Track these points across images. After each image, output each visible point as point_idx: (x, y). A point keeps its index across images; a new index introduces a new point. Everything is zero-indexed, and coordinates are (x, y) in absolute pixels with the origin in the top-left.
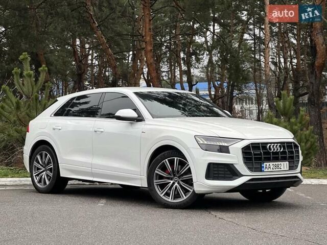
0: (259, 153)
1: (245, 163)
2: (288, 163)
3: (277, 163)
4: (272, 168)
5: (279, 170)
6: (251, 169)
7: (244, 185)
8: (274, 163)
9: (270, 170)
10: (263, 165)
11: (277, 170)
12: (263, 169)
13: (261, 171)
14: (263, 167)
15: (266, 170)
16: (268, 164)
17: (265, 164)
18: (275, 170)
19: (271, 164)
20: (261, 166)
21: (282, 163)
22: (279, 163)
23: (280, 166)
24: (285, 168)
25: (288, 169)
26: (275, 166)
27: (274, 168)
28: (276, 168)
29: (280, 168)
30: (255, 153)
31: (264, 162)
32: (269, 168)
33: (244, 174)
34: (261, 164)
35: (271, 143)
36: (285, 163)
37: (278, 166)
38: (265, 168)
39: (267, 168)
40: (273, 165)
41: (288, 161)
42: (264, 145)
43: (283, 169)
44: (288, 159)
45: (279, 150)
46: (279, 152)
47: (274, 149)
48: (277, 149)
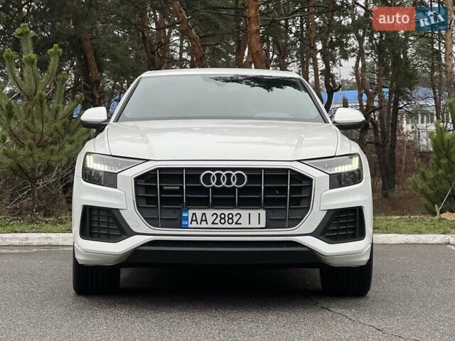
0: (178, 188)
1: (140, 208)
2: (263, 213)
3: (227, 212)
4: (209, 221)
5: (234, 226)
6: (151, 221)
8: (219, 212)
9: (204, 225)
10: (185, 215)
11: (227, 225)
12: (184, 223)
13: (180, 226)
14: (187, 219)
16: (199, 213)
17: (191, 212)
18: (220, 226)
19: (209, 213)
20: (181, 214)
21: (245, 213)
22: (234, 212)
23: (235, 219)
24: (254, 224)
25: (264, 226)
26: (221, 218)
27: (217, 221)
28: (223, 221)
29: (236, 223)
30: (165, 188)
31: (188, 209)
32: (202, 220)
33: (135, 230)
34: (181, 211)
35: (213, 169)
36: (254, 213)
37: (232, 218)
38: (192, 220)
39: (196, 220)
40: (215, 216)
41: (264, 209)
42: (193, 174)
43: (245, 224)
44: (265, 205)
45: (234, 184)
46: (234, 188)
47: (219, 182)
48: (229, 182)
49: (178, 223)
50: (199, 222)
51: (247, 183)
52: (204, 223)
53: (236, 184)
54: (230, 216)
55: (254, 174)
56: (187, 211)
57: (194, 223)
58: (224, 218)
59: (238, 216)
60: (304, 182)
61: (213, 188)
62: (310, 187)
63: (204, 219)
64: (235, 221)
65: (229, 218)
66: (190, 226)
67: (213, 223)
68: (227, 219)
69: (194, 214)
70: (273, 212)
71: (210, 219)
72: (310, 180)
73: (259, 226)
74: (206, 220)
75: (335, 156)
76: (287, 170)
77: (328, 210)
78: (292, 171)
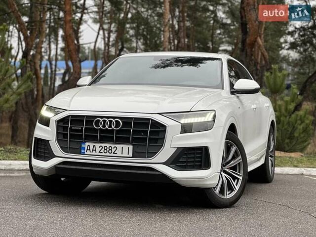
0: (80, 128)
1: (58, 140)
2: (131, 147)
3: (108, 145)
4: (98, 151)
5: (112, 155)
6: (64, 149)
8: (103, 145)
9: (94, 153)
10: (83, 146)
11: (108, 154)
12: (83, 151)
13: (80, 153)
14: (84, 148)
15: (88, 152)
16: (92, 145)
17: (87, 144)
18: (104, 154)
19: (97, 145)
20: (81, 145)
21: (119, 147)
22: (113, 146)
23: (113, 150)
24: (125, 154)
25: (131, 156)
26: (105, 149)
27: (102, 151)
28: (105, 151)
29: (114, 153)
30: (73, 128)
32: (93, 150)
33: (56, 154)
34: (81, 143)
36: (125, 147)
37: (111, 150)
38: (87, 150)
39: (90, 150)
40: (101, 147)
41: (132, 145)
42: (90, 119)
43: (119, 154)
44: (132, 142)
45: (113, 127)
46: (113, 130)
47: (104, 126)
48: (110, 126)
49: (79, 151)
51: (122, 127)
52: (94, 152)
53: (115, 127)
54: (110, 148)
56: (84, 143)
58: (106, 150)
59: (115, 148)
60: (161, 128)
61: (101, 129)
62: (165, 131)
63: (94, 149)
64: (113, 152)
65: (109, 150)
66: (86, 153)
67: (100, 152)
68: (108, 150)
69: (89, 145)
70: (138, 147)
71: (98, 149)
72: (164, 127)
73: (128, 156)
74: (95, 150)
75: (190, 111)
76: (149, 119)
77: (178, 148)
78: (152, 120)
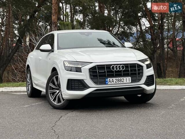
0: (104, 71)
2: (130, 78)
3: (119, 78)
5: (122, 83)
6: (96, 83)
7: (90, 94)
8: (117, 79)
11: (120, 83)
13: (105, 84)
14: (107, 81)
16: (111, 79)
17: (108, 79)
18: (118, 83)
19: (114, 79)
20: (105, 80)
21: (125, 78)
22: (122, 78)
23: (122, 80)
24: (128, 82)
25: (131, 82)
26: (118, 81)
27: (117, 81)
29: (123, 82)
30: (100, 71)
31: (108, 78)
32: (112, 81)
33: (90, 86)
35: (115, 65)
36: (128, 78)
37: (121, 80)
38: (109, 82)
39: (110, 82)
42: (108, 66)
43: (125, 82)
44: (131, 75)
45: (121, 69)
46: (121, 70)
47: (117, 69)
48: (120, 69)
49: (105, 83)
50: (111, 82)
51: (125, 69)
55: (126, 66)
56: (107, 79)
57: (110, 83)
60: (140, 67)
61: (115, 71)
66: (108, 84)
67: (116, 82)
68: (120, 80)
69: (110, 80)
70: (133, 78)
71: (115, 81)
72: (142, 67)
73: (129, 82)
74: (113, 81)
77: (147, 76)
78: (137, 64)
